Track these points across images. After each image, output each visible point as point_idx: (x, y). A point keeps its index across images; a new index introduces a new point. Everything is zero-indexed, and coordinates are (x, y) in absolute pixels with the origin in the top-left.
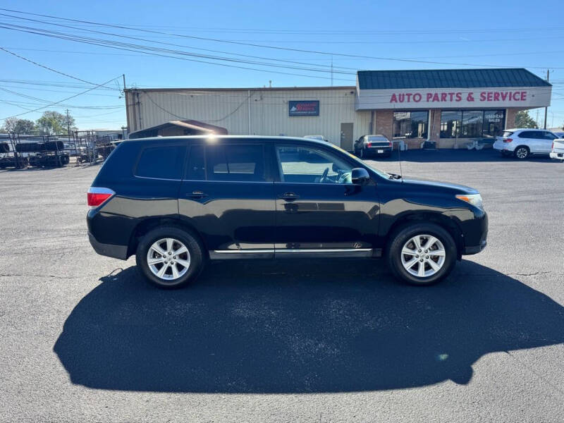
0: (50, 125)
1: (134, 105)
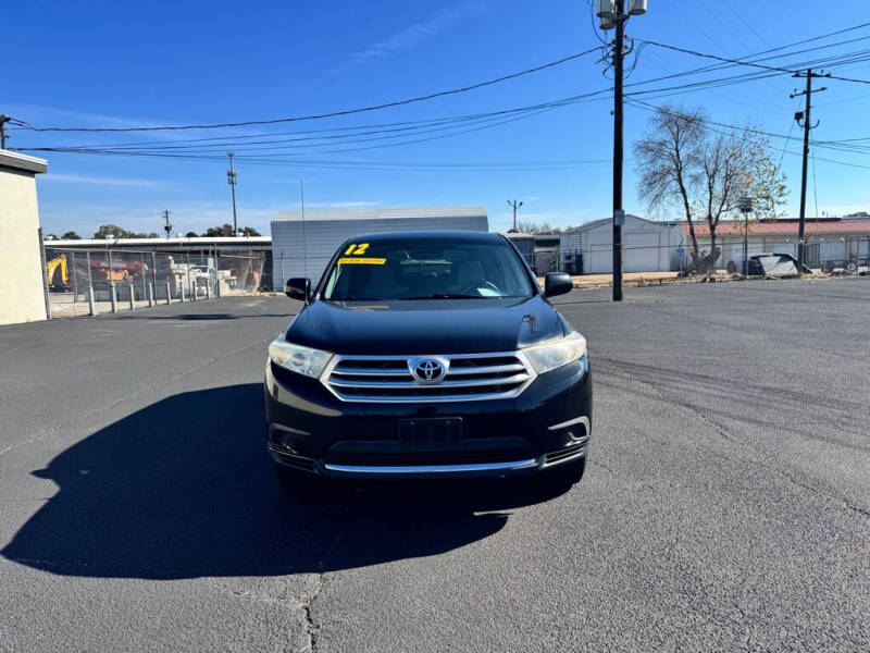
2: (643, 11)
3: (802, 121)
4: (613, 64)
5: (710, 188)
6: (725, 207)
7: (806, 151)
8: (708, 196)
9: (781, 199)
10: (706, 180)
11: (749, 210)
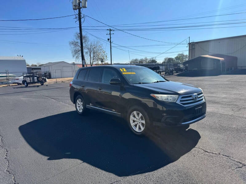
0: (179, 59)
1: (192, 49)
2: (86, 7)
3: (109, 41)
4: (79, 20)
5: (90, 55)
6: (94, 61)
7: (111, 48)
8: (90, 57)
9: (107, 59)
10: (89, 53)
11: (103, 62)
